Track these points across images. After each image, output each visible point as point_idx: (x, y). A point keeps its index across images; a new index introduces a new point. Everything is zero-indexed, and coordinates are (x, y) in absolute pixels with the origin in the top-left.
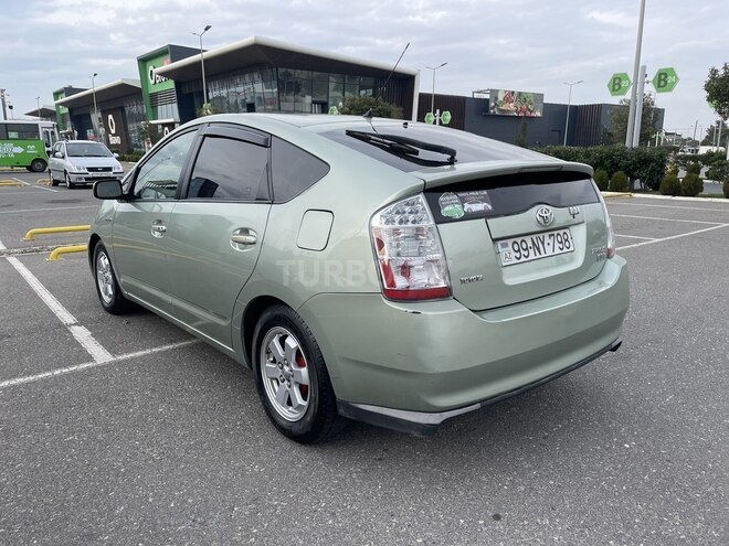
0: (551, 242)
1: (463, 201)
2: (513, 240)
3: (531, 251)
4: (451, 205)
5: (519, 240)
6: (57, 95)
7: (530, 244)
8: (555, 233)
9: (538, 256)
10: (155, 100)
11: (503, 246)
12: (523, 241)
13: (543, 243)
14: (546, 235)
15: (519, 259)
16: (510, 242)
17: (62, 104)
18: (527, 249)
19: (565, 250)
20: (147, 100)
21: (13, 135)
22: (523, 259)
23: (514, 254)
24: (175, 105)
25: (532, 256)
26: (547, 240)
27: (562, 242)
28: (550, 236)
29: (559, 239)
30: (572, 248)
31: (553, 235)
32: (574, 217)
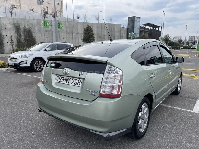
0: (72, 81)
1: (52, 63)
2: (61, 76)
3: (64, 81)
5: (62, 77)
7: (65, 79)
9: (66, 83)
11: (57, 77)
12: (63, 77)
13: (69, 80)
14: (72, 78)
15: (60, 82)
19: (77, 85)
22: (61, 82)
23: (59, 80)
25: (64, 82)
26: (71, 80)
27: (77, 82)
28: (73, 79)
29: (76, 81)
30: (80, 86)
31: (74, 79)
32: (79, 75)
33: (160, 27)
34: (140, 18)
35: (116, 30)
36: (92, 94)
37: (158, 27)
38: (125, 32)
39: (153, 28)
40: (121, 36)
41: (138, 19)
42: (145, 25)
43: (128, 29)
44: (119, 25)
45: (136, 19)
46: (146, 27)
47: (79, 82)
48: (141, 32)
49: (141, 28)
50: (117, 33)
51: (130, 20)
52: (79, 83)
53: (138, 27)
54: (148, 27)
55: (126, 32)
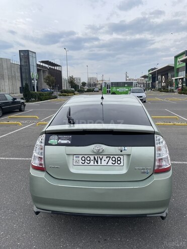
0: (107, 160)
1: (59, 139)
2: (83, 156)
3: (92, 162)
4: (53, 140)
5: (86, 156)
6: (149, 71)
7: (92, 159)
8: (112, 156)
9: (96, 164)
10: (178, 70)
11: (76, 157)
12: (88, 157)
13: (101, 160)
15: (83, 163)
16: (81, 156)
17: (150, 74)
18: (90, 160)
19: (116, 164)
20: (175, 70)
21: (126, 85)
22: (86, 164)
23: (81, 161)
24: (185, 72)
25: (92, 164)
26: (105, 158)
27: (115, 161)
28: (107, 157)
29: (114, 159)
30: (122, 164)
31: (110, 157)
32: (121, 151)
33: (59, 66)
34: (35, 53)
35: (5, 66)
36: (144, 173)
37: (58, 66)
38: (17, 71)
39: (52, 67)
40: (13, 75)
41: (34, 54)
42: (43, 62)
43: (21, 65)
44: (7, 60)
45: (30, 54)
46: (44, 65)
47: (118, 160)
48: (38, 70)
49: (38, 65)
50: (6, 71)
51: (22, 54)
52: (120, 160)
53: (35, 65)
54: (46, 65)
55: (19, 70)
